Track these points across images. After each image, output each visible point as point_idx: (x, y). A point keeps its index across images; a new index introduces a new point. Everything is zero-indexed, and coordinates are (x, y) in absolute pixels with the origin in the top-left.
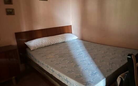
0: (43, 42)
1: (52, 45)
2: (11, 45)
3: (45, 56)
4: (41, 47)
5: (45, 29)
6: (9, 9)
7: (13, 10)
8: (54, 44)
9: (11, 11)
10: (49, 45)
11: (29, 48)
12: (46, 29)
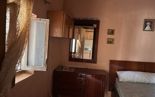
0: (135, 77)
1: (147, 83)
2: (104, 70)
3: (131, 93)
4: (132, 81)
5: (143, 62)
6: (109, 39)
7: (113, 39)
8: (150, 83)
9: (111, 40)
10: (143, 83)
11: (118, 77)
12: (145, 63)
